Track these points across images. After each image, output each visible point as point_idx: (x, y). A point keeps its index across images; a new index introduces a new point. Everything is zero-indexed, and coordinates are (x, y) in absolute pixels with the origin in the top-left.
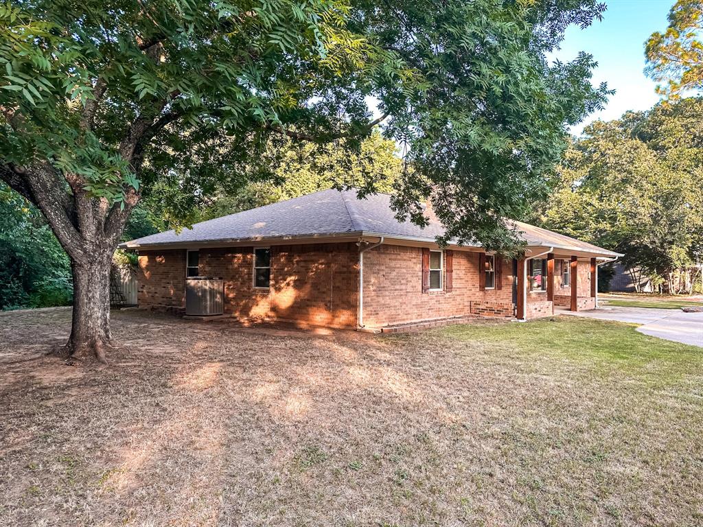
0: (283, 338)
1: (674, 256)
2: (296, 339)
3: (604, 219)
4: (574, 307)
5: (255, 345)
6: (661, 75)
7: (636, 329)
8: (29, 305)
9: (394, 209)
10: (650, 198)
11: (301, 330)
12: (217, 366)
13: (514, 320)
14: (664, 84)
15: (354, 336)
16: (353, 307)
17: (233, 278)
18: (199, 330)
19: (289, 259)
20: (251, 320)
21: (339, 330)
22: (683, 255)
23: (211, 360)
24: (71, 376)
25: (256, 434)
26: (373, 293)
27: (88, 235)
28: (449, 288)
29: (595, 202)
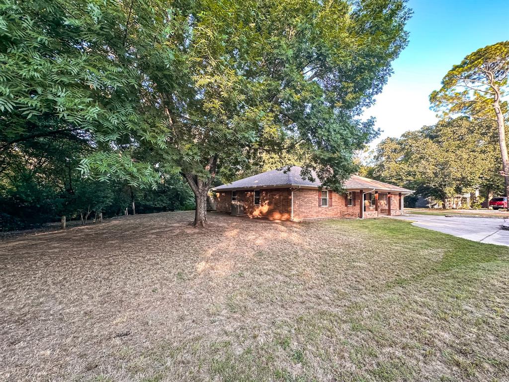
0: (262, 223)
1: (447, 192)
2: (267, 223)
3: (410, 175)
4: (389, 214)
5: (252, 225)
6: (438, 109)
7: (412, 224)
8: (182, 210)
9: (301, 176)
10: (433, 165)
11: (270, 220)
12: (238, 230)
13: (358, 218)
14: (440, 113)
15: (288, 223)
16: (289, 212)
17: (247, 201)
18: (235, 219)
19: (266, 194)
20: (253, 217)
21: (284, 221)
22: (452, 191)
23: (237, 228)
24: (195, 231)
25: (245, 248)
26: (297, 207)
27: (200, 187)
28: (331, 205)
29: (406, 168)
